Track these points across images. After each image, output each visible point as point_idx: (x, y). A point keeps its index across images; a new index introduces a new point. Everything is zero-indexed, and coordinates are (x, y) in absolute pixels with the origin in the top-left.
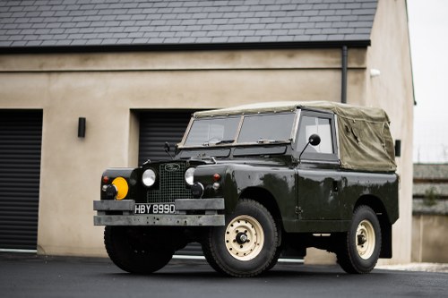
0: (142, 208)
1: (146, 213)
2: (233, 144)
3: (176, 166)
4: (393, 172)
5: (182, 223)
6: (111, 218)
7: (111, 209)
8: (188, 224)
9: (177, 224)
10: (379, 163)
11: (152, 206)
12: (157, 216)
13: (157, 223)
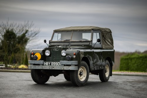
0: (47, 63)
1: (49, 65)
2: (70, 41)
3: (57, 49)
4: (113, 49)
5: (62, 69)
6: (35, 67)
7: (35, 63)
8: (65, 69)
9: (60, 69)
10: (110, 46)
11: (51, 63)
12: (53, 66)
13: (53, 69)
